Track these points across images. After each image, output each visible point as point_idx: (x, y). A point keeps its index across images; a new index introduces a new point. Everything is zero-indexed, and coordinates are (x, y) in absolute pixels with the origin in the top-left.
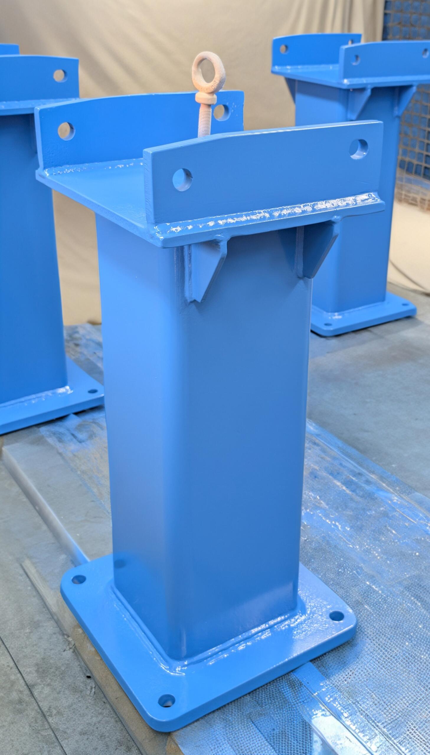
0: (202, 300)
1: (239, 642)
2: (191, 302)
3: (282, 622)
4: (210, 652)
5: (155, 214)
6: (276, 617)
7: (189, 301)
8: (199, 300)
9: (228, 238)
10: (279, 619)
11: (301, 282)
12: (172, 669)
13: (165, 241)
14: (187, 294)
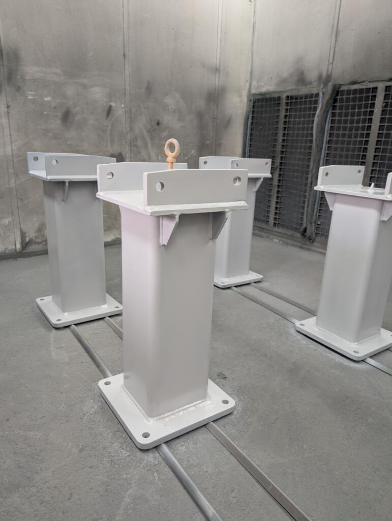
0: (168, 244)
1: (180, 411)
2: (163, 246)
3: (200, 403)
4: (166, 415)
5: (148, 201)
6: (197, 401)
7: (162, 245)
8: (166, 244)
9: (179, 214)
10: (199, 402)
11: (211, 241)
12: (149, 421)
13: (152, 213)
14: (161, 242)
